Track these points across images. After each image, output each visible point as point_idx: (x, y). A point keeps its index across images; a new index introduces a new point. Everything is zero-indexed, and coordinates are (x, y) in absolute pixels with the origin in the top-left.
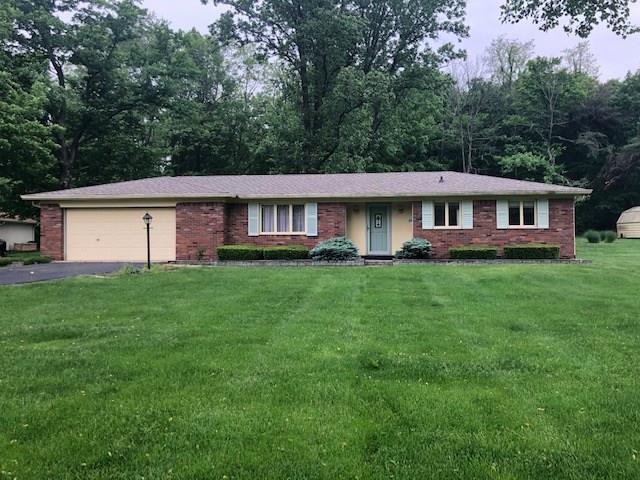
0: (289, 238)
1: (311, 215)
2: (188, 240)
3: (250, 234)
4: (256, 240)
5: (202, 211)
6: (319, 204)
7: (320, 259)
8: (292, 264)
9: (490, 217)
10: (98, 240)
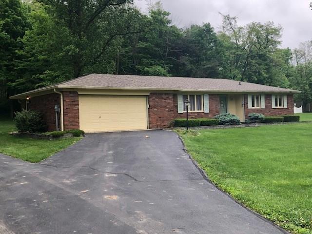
0: (196, 114)
1: (206, 102)
2: (156, 116)
3: (179, 112)
4: (182, 116)
5: (162, 98)
6: (209, 95)
7: (229, 125)
8: (218, 127)
9: (270, 103)
10: (100, 117)
